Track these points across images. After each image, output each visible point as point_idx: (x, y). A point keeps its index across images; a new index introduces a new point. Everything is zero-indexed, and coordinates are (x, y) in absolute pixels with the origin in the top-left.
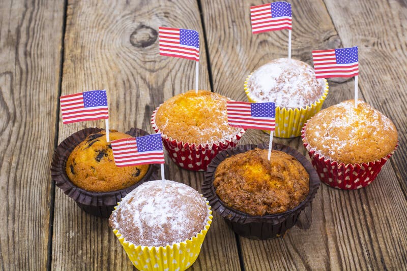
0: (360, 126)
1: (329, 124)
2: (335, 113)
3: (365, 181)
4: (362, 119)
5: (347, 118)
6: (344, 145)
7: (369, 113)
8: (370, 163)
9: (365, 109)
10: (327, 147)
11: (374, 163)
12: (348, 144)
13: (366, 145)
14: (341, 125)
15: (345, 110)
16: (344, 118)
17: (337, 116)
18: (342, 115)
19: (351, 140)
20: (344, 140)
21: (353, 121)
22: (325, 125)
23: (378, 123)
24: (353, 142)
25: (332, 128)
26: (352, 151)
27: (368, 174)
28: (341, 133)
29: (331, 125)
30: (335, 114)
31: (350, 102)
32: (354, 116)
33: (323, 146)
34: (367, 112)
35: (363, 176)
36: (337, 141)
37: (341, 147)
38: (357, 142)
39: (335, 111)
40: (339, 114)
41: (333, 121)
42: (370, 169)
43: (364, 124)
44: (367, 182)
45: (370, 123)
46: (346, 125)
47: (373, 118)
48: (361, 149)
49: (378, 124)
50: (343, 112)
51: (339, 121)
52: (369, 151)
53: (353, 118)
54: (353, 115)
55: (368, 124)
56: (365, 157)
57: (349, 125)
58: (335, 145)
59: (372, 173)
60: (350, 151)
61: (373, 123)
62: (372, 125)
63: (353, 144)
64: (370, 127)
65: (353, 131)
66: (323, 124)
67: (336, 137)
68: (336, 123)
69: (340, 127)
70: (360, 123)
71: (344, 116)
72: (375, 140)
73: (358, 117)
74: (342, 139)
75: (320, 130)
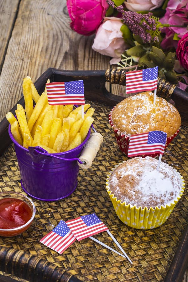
0: (157, 112)
1: (133, 113)
4: (157, 106)
5: (145, 106)
6: (147, 127)
7: (160, 101)
10: (135, 131)
11: (170, 138)
12: (150, 126)
13: (163, 125)
14: (143, 113)
15: (143, 101)
16: (143, 107)
17: (138, 107)
19: (151, 123)
20: (147, 124)
21: (151, 108)
22: (129, 114)
23: (167, 107)
24: (154, 124)
25: (135, 116)
28: (143, 119)
29: (134, 114)
30: (136, 105)
32: (150, 105)
33: (132, 130)
36: (141, 125)
37: (145, 129)
38: (156, 124)
40: (139, 104)
41: (135, 110)
43: (159, 110)
46: (146, 112)
49: (168, 109)
50: (142, 103)
51: (140, 110)
52: (166, 129)
54: (149, 104)
55: (162, 109)
57: (149, 112)
58: (141, 129)
61: (164, 108)
62: (164, 110)
63: (154, 126)
64: (163, 112)
65: (152, 116)
66: (127, 113)
67: (140, 122)
68: (138, 112)
69: (143, 114)
70: (156, 109)
71: (143, 105)
72: (168, 121)
73: (153, 105)
74: (145, 123)
75: (126, 118)
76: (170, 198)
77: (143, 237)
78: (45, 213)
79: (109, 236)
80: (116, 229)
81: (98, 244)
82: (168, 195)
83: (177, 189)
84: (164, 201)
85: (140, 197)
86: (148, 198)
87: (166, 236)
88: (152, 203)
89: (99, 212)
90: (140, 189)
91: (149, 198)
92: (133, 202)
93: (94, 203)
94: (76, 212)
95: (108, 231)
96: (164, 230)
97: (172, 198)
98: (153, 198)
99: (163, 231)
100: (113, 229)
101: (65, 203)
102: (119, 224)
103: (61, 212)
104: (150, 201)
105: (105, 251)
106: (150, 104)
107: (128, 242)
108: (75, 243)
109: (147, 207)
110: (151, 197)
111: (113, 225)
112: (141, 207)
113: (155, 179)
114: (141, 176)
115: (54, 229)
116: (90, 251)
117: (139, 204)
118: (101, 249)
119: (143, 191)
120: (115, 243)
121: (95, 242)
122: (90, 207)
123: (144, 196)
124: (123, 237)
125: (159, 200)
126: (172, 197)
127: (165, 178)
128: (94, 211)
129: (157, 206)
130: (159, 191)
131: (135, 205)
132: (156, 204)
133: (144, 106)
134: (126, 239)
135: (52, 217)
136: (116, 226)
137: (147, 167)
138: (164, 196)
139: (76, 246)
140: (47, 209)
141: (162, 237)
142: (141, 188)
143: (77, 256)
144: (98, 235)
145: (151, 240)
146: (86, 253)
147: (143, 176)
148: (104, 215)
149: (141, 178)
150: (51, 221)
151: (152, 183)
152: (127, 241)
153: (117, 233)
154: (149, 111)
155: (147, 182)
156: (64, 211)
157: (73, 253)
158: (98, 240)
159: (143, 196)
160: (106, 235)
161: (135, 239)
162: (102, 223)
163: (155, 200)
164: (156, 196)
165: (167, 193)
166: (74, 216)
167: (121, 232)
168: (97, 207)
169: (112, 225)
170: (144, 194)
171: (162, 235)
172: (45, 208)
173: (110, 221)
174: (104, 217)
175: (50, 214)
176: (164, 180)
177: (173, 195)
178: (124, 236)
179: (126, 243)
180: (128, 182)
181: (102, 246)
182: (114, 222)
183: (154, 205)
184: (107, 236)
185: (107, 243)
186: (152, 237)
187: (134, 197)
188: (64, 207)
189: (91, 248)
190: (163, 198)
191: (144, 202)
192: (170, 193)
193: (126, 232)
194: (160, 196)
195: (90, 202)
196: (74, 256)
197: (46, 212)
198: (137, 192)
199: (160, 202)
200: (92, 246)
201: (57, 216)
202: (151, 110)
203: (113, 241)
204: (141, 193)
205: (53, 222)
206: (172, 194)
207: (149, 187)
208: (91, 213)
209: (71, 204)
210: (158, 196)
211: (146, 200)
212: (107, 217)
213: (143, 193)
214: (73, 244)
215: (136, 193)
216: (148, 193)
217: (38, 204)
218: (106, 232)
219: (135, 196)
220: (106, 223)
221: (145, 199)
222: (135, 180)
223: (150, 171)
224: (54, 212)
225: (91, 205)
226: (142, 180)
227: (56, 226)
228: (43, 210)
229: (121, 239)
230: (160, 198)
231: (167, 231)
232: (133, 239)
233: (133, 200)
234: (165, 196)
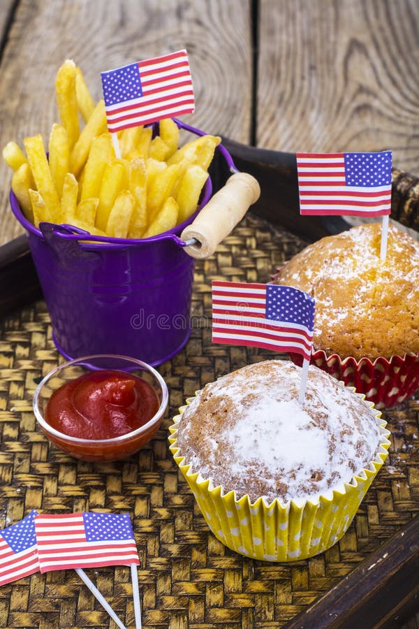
0: (380, 280)
1: (319, 271)
2: (331, 248)
3: (391, 394)
4: (387, 264)
5: (354, 259)
6: (342, 316)
7: (403, 253)
8: (395, 359)
9: (396, 245)
11: (404, 360)
12: (351, 314)
13: (389, 320)
14: (340, 276)
15: (353, 244)
16: (349, 261)
17: (333, 256)
18: (345, 253)
19: (357, 307)
20: (343, 306)
21: (367, 267)
22: (309, 273)
24: (362, 312)
25: (321, 280)
26: (358, 330)
27: (395, 381)
28: (337, 291)
29: (321, 274)
30: (330, 252)
31: (366, 229)
32: (369, 258)
34: (400, 250)
35: (383, 384)
36: (329, 307)
37: (335, 321)
38: (369, 312)
39: (331, 244)
40: (339, 251)
41: (325, 265)
42: (397, 370)
43: (387, 274)
44: (395, 397)
45: (401, 273)
46: (351, 275)
47: (410, 263)
48: (377, 327)
50: (346, 248)
51: (337, 265)
52: (394, 332)
53: (367, 262)
54: (368, 254)
55: (398, 275)
56: (383, 345)
57: (356, 276)
58: (325, 316)
59: (403, 378)
60: (353, 331)
61: (409, 275)
62: (406, 278)
63: (362, 316)
64: (400, 283)
65: (363, 289)
66: (306, 270)
67: (328, 298)
68: (331, 269)
69: (338, 279)
70: (381, 272)
71: (348, 255)
72: (409, 311)
73: (377, 259)
74: (339, 304)
75: (299, 283)
76: (308, 485)
77: (216, 606)
78: (10, 485)
79: (130, 581)
80: (160, 568)
81: (89, 594)
82: (303, 477)
83: (343, 469)
84: (287, 487)
85: (225, 460)
86: (245, 469)
87: (280, 621)
88: (252, 485)
89: (143, 514)
90: (231, 439)
91: (248, 469)
92: (206, 470)
93: (144, 488)
94: (86, 500)
95: (134, 567)
96: (284, 604)
97: (315, 489)
98: (257, 473)
99: (280, 604)
100: (152, 565)
101: (74, 472)
102: (175, 559)
103: (49, 491)
104: (248, 478)
105: (94, 617)
106: (370, 255)
107: (169, 611)
108: (35, 577)
109: (236, 492)
110: (253, 467)
111: (159, 556)
112: (222, 488)
113: (280, 424)
114: (249, 405)
115: (5, 527)
116: (57, 606)
117: (220, 478)
118: (89, 609)
119: (237, 446)
120: (133, 604)
121: (85, 587)
122: (128, 496)
123: (235, 462)
124: (164, 595)
125: (271, 483)
126: (315, 483)
127: (309, 427)
128: (131, 509)
129: (264, 498)
130: (278, 457)
131: (210, 479)
132: (263, 490)
133: (352, 258)
134: (169, 600)
135: (21, 499)
136: (164, 560)
137: (280, 388)
138: (288, 475)
139: (32, 585)
140: (19, 476)
141: (269, 621)
142: (237, 437)
143: (19, 611)
144: (105, 570)
145: (234, 621)
146: (45, 610)
147: (254, 407)
148: (150, 526)
149: (246, 412)
150: (10, 508)
151: (267, 432)
152: (168, 606)
153: (155, 580)
154: (358, 274)
155: (256, 426)
156: (58, 490)
157: (12, 599)
158: (95, 584)
159: (234, 459)
160: (123, 577)
161: (193, 607)
162: (133, 542)
163: (260, 478)
164: (266, 469)
165: (303, 470)
166: (75, 507)
167: (165, 580)
168: (145, 501)
169: (157, 555)
170: (237, 455)
171: (270, 615)
172: (18, 473)
173: (157, 544)
174: (149, 529)
175: (19, 490)
176: (304, 431)
177: (320, 479)
178: (169, 592)
179: (162, 611)
180: (214, 414)
181: (97, 602)
182: (165, 550)
183: (256, 493)
184: (126, 579)
185: (111, 599)
186: (241, 614)
187: (212, 458)
188: (65, 482)
189: (65, 599)
190: (284, 480)
191: (233, 478)
192: (312, 471)
193: (180, 581)
194: (279, 472)
195: (137, 483)
196: (11, 608)
197: (13, 483)
198: (223, 446)
199: (274, 487)
200: (72, 595)
201: (34, 498)
202: (366, 270)
203: (131, 598)
204: (231, 453)
205: (14, 512)
206: (317, 476)
207: (256, 441)
208: (122, 512)
209: (87, 478)
210: (273, 470)
211: (239, 473)
212: (156, 533)
213: (235, 451)
214: (28, 577)
215: (219, 448)
216: (248, 456)
217: (6, 459)
218: (130, 568)
219: (216, 454)
220: (141, 547)
221: (236, 469)
222: (230, 414)
223: (279, 401)
224: (33, 488)
225: (134, 493)
226: (245, 416)
227: (15, 523)
228: (11, 475)
229: (157, 598)
230: (277, 479)
231: (291, 607)
232: (188, 605)
233: (208, 466)
234: (294, 476)
